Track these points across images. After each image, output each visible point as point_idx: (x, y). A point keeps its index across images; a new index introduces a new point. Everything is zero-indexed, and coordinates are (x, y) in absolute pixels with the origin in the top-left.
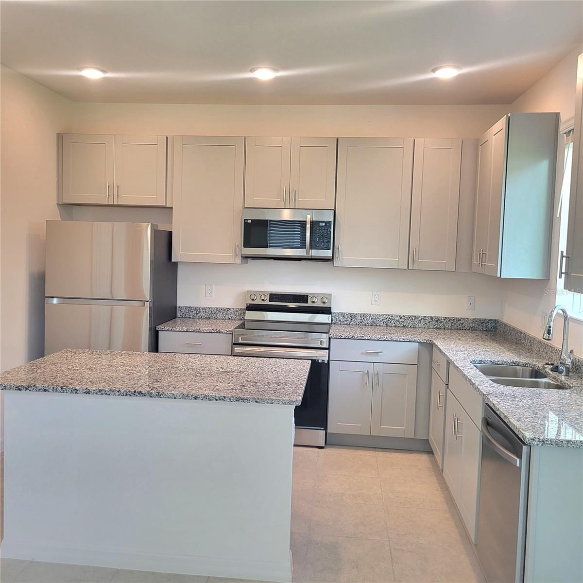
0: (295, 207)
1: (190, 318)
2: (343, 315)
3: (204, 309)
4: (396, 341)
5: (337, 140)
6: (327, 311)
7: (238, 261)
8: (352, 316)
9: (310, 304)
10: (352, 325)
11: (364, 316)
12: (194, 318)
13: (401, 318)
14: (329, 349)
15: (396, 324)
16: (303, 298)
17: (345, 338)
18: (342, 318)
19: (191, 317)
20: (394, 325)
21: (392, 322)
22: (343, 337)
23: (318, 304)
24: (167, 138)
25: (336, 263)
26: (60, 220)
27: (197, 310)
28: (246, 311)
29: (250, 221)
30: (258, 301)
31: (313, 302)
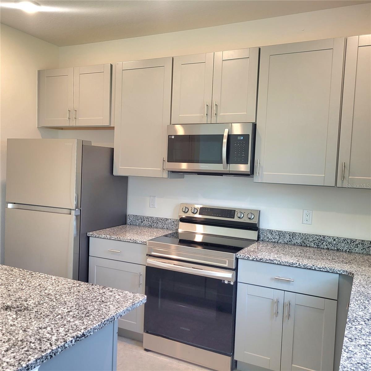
0: (216, 121)
1: (136, 225)
2: (271, 232)
3: (147, 218)
4: (310, 269)
5: (260, 49)
6: (253, 227)
7: (165, 175)
8: (281, 234)
9: (236, 219)
10: (280, 243)
11: (293, 235)
12: (139, 226)
13: (334, 240)
14: (236, 269)
15: (329, 246)
16: (230, 213)
17: (253, 260)
18: (270, 236)
19: (137, 224)
20: (326, 247)
21: (324, 244)
22: (251, 259)
23: (245, 220)
24: (111, 66)
27: (143, 219)
29: (173, 137)
30: (190, 214)
31: (239, 218)
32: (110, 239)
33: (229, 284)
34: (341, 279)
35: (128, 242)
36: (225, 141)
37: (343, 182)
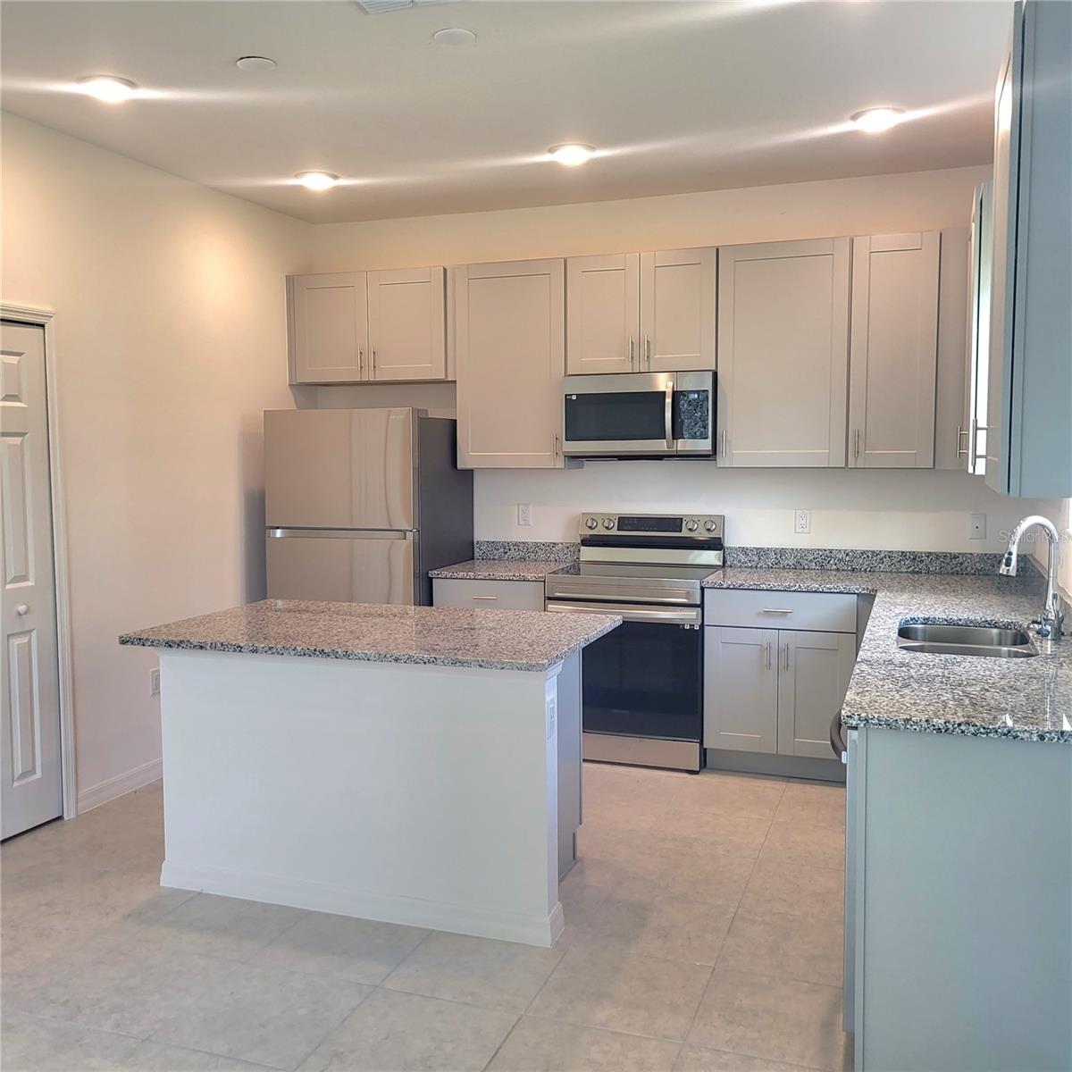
0: (649, 369)
1: (494, 559)
2: (744, 551)
3: (516, 544)
4: (815, 592)
5: (718, 250)
6: (715, 544)
7: (560, 464)
8: (761, 552)
9: (685, 533)
10: (761, 567)
11: (782, 552)
12: (500, 559)
13: (847, 555)
14: (702, 606)
15: (839, 566)
16: (675, 523)
17: (728, 588)
18: (743, 558)
19: (496, 557)
20: (834, 567)
21: (831, 562)
22: (725, 586)
23: (701, 535)
24: (445, 270)
25: (722, 461)
26: (295, 408)
27: (506, 547)
28: (582, 548)
29: (574, 398)
30: (600, 531)
31: (690, 530)
32: (474, 579)
33: (692, 629)
34: (861, 603)
35: (510, 580)
36: (668, 400)
37: (856, 459)
